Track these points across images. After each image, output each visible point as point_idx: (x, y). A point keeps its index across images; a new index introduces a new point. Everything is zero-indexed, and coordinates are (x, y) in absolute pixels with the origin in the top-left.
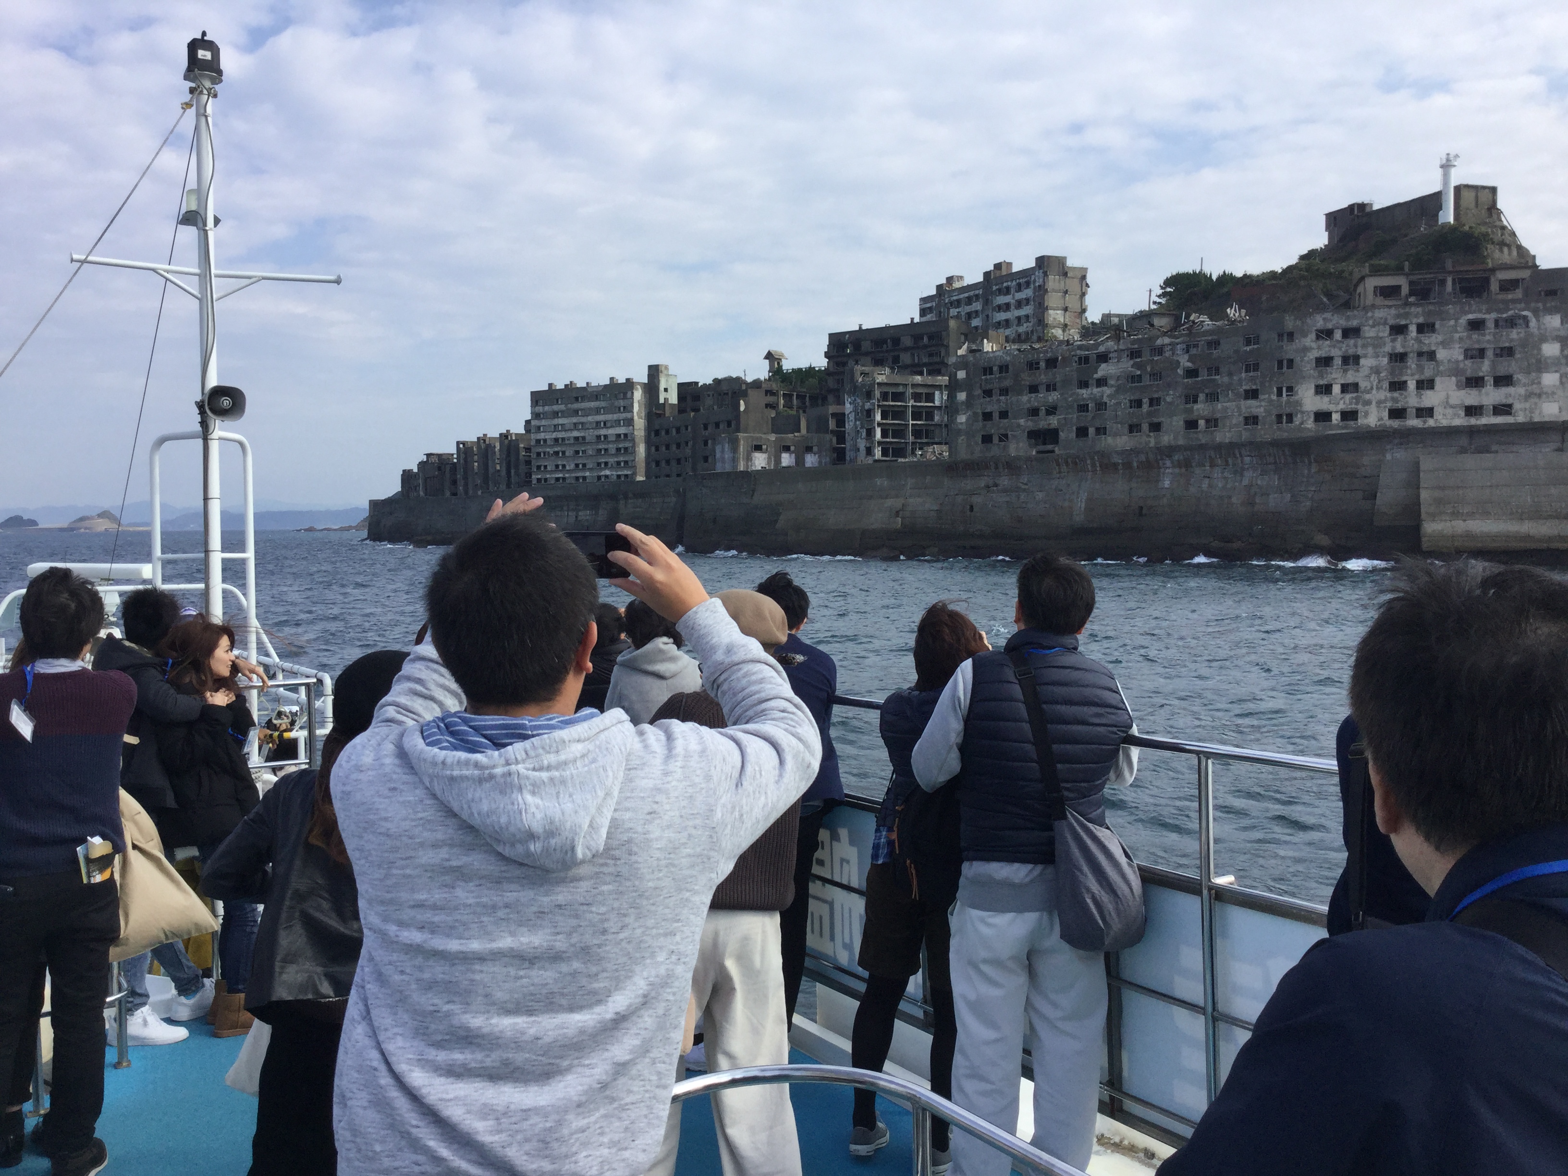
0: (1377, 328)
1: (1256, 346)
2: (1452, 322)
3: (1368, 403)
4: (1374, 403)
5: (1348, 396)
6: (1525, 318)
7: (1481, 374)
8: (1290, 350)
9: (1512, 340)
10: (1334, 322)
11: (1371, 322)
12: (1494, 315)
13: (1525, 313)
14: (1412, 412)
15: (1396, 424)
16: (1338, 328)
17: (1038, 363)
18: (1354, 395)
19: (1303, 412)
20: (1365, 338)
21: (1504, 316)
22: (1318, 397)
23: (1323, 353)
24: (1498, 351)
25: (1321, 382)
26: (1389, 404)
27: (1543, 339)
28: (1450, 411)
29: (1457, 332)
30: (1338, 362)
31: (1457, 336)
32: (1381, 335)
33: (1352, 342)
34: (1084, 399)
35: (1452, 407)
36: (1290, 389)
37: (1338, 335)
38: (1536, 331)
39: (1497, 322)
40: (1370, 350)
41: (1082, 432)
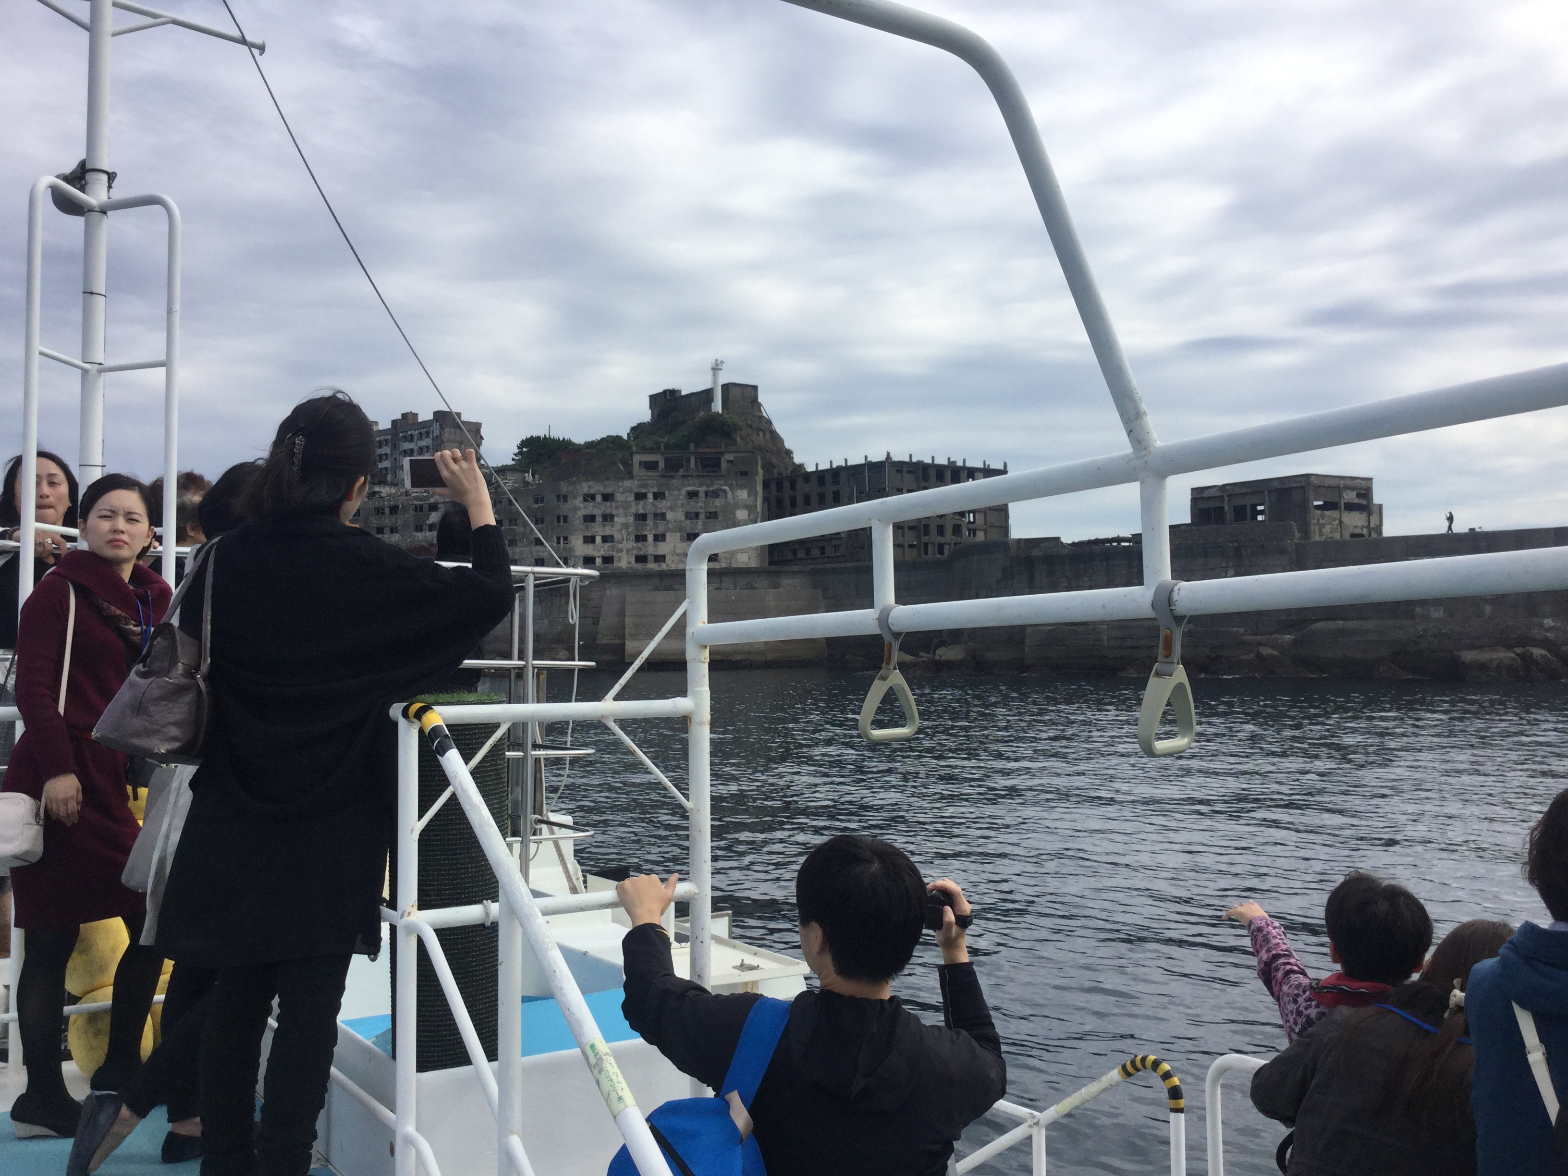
0: (625, 495)
1: (542, 505)
2: (676, 493)
3: (621, 550)
4: (625, 551)
5: (607, 545)
6: (725, 491)
7: (697, 531)
8: (565, 508)
9: (717, 507)
10: (595, 489)
11: (621, 490)
12: (704, 488)
13: (724, 487)
14: (651, 559)
15: (639, 566)
16: (598, 494)
17: (383, 509)
18: (611, 544)
19: (575, 557)
20: (617, 502)
21: (711, 489)
22: (586, 545)
23: (588, 512)
24: (708, 515)
25: (588, 534)
26: (635, 552)
27: (737, 506)
28: (676, 558)
29: (679, 499)
30: (599, 519)
31: (680, 502)
32: (628, 500)
33: (608, 504)
34: (419, 541)
35: (678, 555)
36: (566, 539)
37: (599, 498)
38: (732, 502)
39: (706, 493)
40: (621, 511)
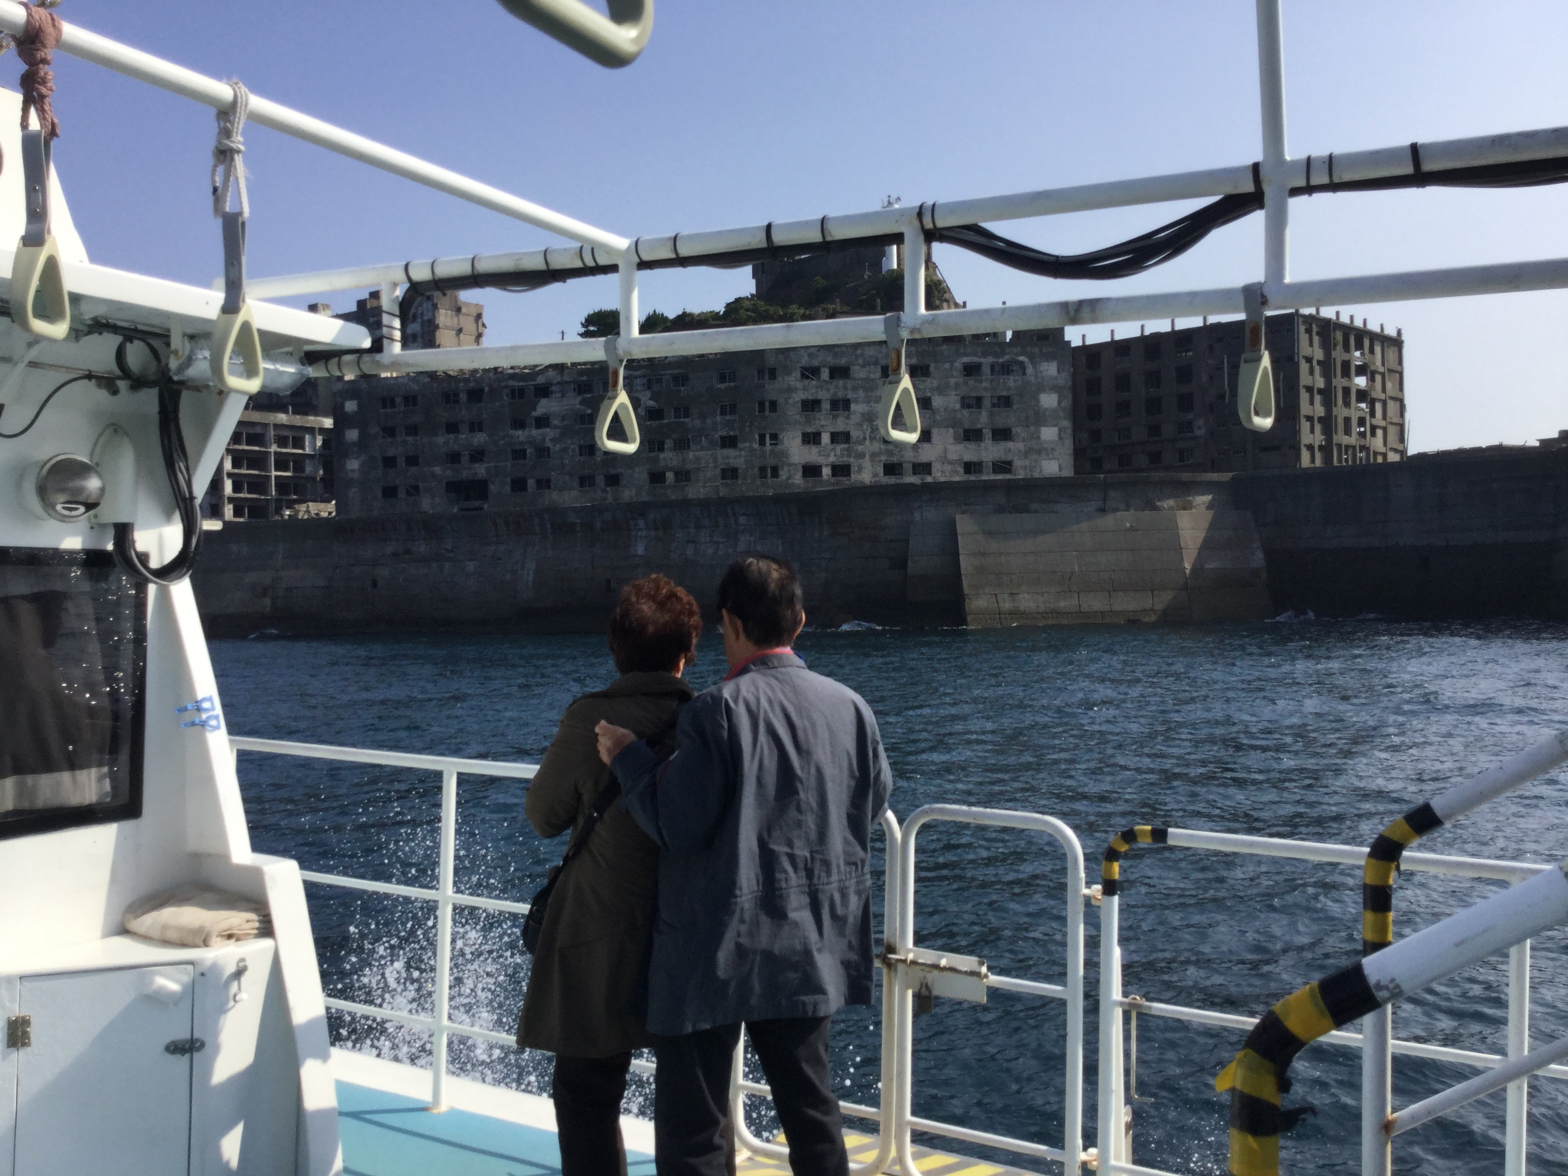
0: (866, 369)
1: (732, 384)
2: (947, 366)
3: (861, 456)
4: (867, 458)
5: (839, 448)
6: (1022, 364)
7: (979, 426)
8: (772, 389)
9: (1009, 389)
10: (820, 359)
11: (861, 361)
12: (990, 360)
13: (1021, 358)
14: (908, 468)
15: (892, 480)
16: (825, 366)
17: (456, 395)
18: (846, 446)
19: (789, 465)
20: (855, 379)
21: (1001, 360)
22: (807, 447)
23: (809, 395)
24: (995, 401)
25: (809, 430)
26: (883, 458)
27: (1041, 388)
28: (948, 468)
29: (953, 377)
30: (826, 406)
31: (952, 381)
32: (872, 376)
33: (841, 383)
34: (522, 443)
35: (951, 463)
36: (774, 437)
37: (825, 374)
38: (1033, 379)
39: (993, 367)
40: (861, 393)
41: (519, 485)
